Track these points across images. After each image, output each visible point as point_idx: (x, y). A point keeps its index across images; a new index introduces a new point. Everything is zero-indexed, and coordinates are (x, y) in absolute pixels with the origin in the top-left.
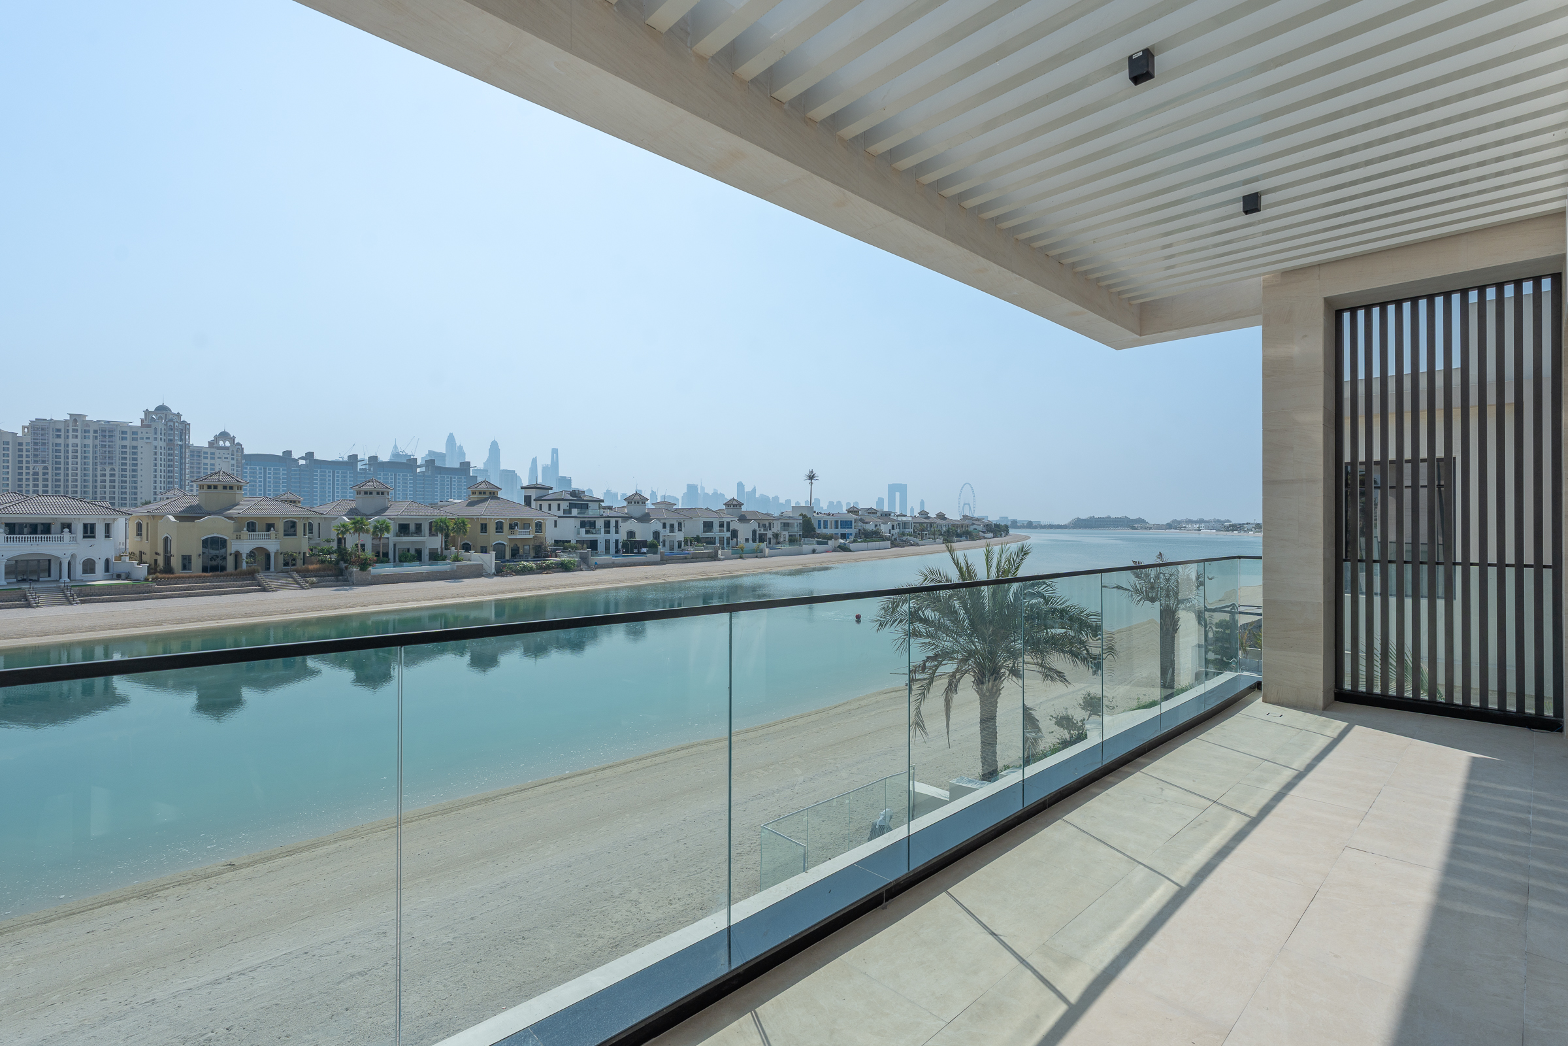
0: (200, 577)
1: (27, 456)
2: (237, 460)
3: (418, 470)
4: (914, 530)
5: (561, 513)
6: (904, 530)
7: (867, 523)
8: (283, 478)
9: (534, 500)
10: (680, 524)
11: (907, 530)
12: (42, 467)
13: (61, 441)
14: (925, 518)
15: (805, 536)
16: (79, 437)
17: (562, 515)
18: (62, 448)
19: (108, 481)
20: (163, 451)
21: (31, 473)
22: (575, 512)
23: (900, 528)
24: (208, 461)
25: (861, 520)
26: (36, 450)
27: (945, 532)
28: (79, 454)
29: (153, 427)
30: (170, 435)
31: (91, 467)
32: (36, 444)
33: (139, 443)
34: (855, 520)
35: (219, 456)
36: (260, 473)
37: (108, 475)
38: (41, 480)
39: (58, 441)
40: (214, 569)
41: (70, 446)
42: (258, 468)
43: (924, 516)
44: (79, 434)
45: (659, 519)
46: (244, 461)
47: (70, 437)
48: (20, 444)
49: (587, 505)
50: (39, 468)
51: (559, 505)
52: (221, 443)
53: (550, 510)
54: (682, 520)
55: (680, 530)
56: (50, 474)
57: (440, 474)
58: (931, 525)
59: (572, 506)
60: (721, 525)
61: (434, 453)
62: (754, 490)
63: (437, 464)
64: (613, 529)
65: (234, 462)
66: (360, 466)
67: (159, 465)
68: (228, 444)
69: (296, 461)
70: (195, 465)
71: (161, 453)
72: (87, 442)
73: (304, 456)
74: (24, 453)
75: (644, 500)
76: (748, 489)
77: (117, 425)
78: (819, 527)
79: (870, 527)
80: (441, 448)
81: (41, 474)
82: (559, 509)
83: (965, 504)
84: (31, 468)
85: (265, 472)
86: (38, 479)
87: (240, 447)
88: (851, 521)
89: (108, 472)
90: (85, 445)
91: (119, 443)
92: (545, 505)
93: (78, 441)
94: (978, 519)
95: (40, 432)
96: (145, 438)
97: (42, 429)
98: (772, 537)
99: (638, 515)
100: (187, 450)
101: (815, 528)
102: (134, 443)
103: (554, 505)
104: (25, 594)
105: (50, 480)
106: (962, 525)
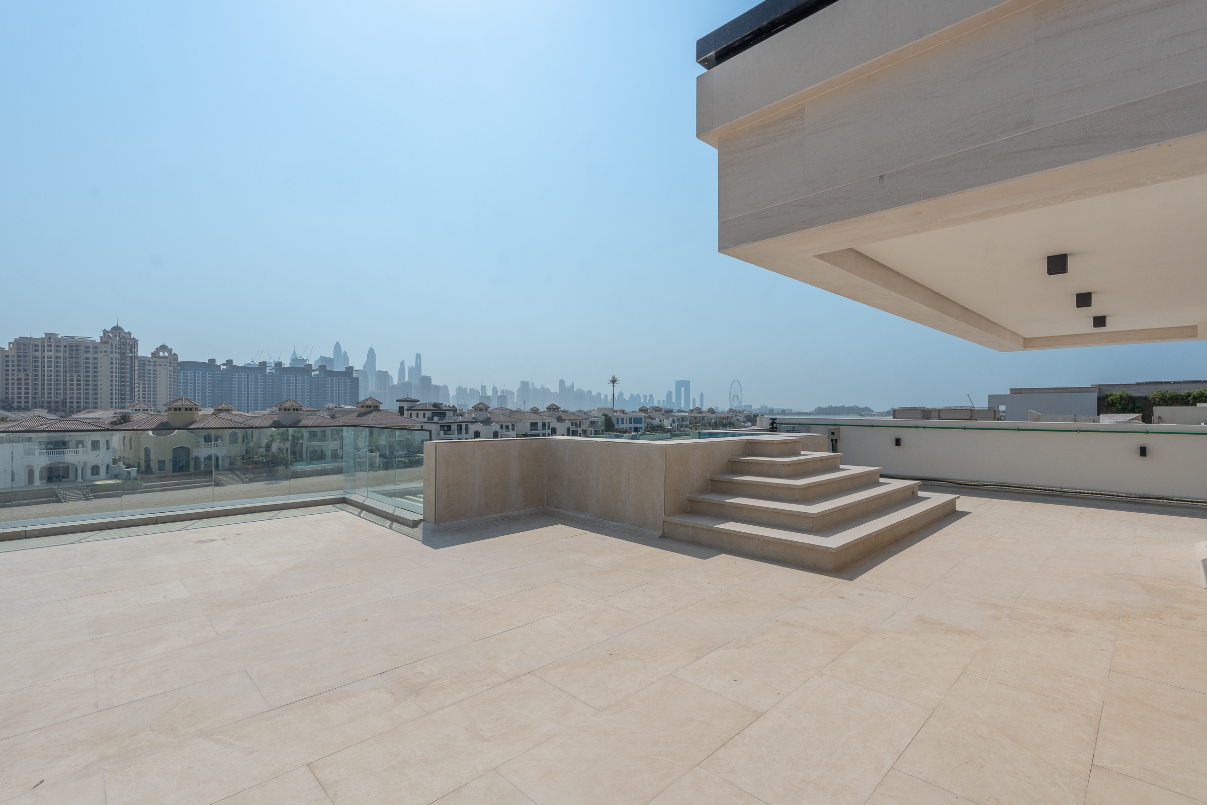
0: (173, 476)
1: (13, 366)
2: (174, 367)
3: (313, 373)
4: (690, 422)
5: (426, 420)
6: (682, 423)
7: (653, 419)
8: (209, 380)
9: (406, 410)
10: (513, 425)
11: (685, 423)
12: (24, 374)
13: (38, 354)
14: (699, 413)
15: (607, 430)
16: (53, 351)
17: (427, 421)
18: (40, 360)
19: (75, 385)
20: (117, 361)
21: (16, 379)
22: (436, 419)
23: (679, 422)
24: (151, 368)
25: (650, 417)
26: (19, 361)
27: (714, 424)
28: (53, 364)
29: (110, 343)
30: (123, 349)
31: (62, 374)
32: (19, 356)
33: (99, 355)
34: (645, 417)
35: (160, 364)
36: (191, 376)
37: (75, 380)
38: (23, 384)
39: (37, 354)
40: (181, 469)
41: (46, 358)
42: (189, 373)
43: (698, 411)
44: (53, 348)
45: (497, 422)
46: (179, 368)
47: (46, 351)
48: (7, 356)
49: (445, 413)
50: (22, 375)
51: (424, 414)
52: (161, 354)
53: (417, 417)
54: (514, 423)
55: (513, 429)
56: (30, 379)
57: (330, 376)
58: (703, 418)
59: (434, 414)
60: (544, 425)
61: (325, 358)
62: (573, 385)
63: (328, 368)
64: (464, 431)
65: (171, 368)
66: (268, 370)
67: (114, 372)
68: (166, 354)
69: (219, 367)
70: (141, 371)
71: (116, 363)
72: (59, 354)
73: (225, 363)
74: (10, 364)
75: (486, 408)
76: (568, 384)
77: (82, 342)
78: (618, 423)
79: (656, 422)
80: (330, 354)
81: (23, 379)
82: (424, 417)
83: (734, 396)
84: (16, 375)
85: (195, 376)
86: (21, 384)
87: (176, 357)
88: (642, 418)
89: (75, 378)
90: (57, 357)
91: (84, 355)
92: (414, 413)
93: (52, 354)
94: (740, 412)
95: (22, 347)
96: (103, 352)
97: (24, 345)
98: (581, 432)
99: (482, 419)
100: (136, 361)
101: (614, 424)
102: (95, 356)
103: (421, 413)
104: (56, 493)
105: (30, 384)
106: (727, 418)
